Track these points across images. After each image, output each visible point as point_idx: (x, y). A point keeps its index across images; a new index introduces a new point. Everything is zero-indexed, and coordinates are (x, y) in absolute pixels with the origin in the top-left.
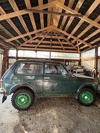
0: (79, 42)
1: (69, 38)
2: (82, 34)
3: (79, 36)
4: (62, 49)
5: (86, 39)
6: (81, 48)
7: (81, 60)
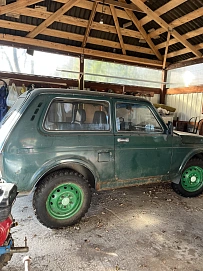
0: (172, 37)
1: (146, 20)
2: (185, 19)
3: (178, 23)
4: (119, 51)
5: (191, 34)
6: (172, 55)
7: (165, 89)
